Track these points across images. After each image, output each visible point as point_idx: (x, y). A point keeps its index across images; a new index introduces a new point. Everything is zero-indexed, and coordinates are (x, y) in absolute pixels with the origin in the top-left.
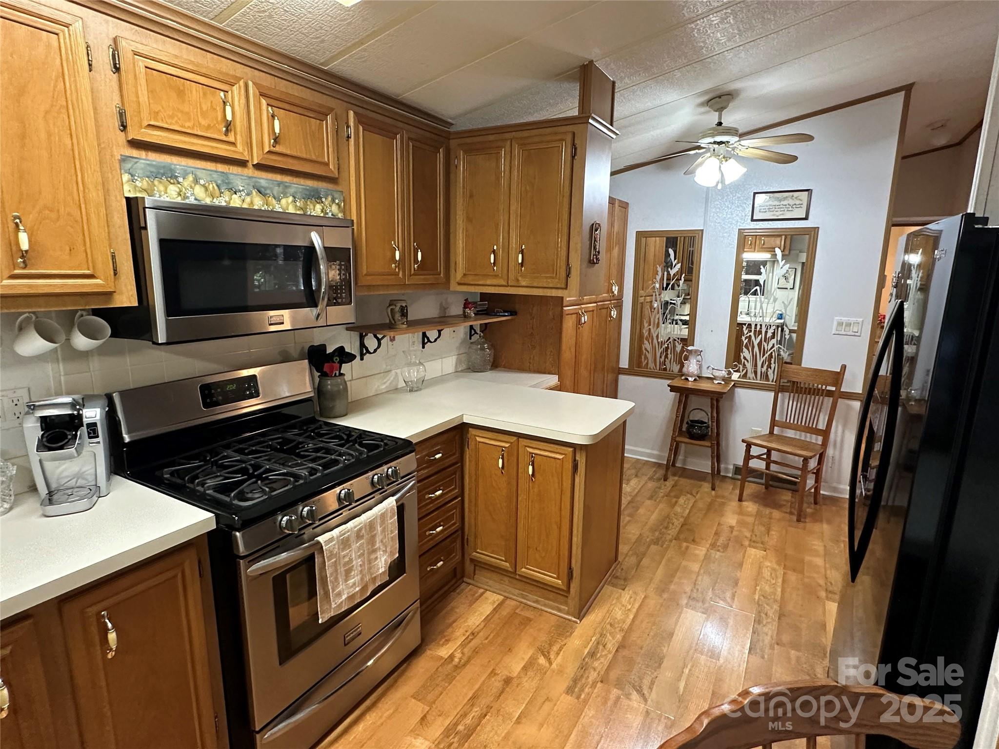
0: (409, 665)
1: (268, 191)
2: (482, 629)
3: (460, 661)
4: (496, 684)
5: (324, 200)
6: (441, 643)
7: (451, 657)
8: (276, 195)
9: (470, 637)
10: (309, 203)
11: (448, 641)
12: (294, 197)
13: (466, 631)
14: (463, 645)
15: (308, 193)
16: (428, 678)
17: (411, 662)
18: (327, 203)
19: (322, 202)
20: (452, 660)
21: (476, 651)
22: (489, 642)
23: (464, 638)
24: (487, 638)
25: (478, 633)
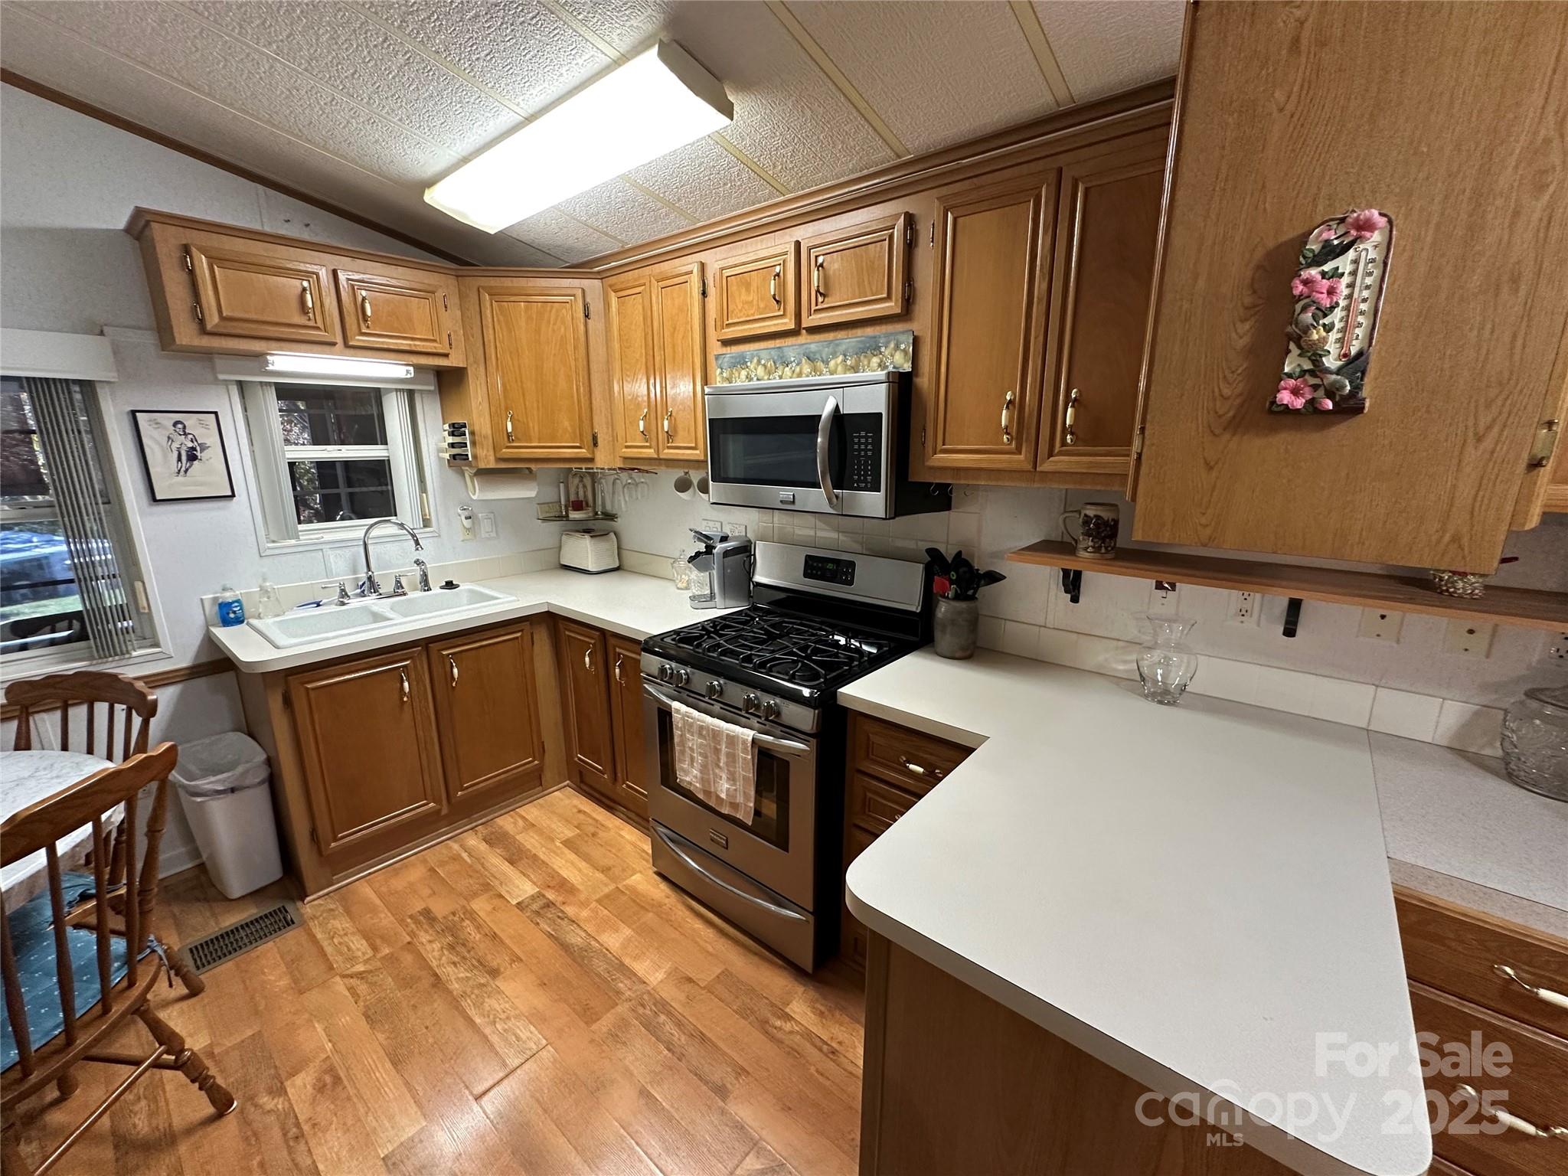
0: (780, 967)
1: (818, 356)
2: (845, 1070)
3: (776, 1028)
4: (720, 1073)
5: (883, 349)
6: (818, 1006)
7: (788, 1018)
8: (825, 359)
9: (825, 1047)
10: (862, 358)
11: (822, 1014)
12: (845, 356)
13: (840, 1043)
14: (808, 1035)
15: (862, 346)
16: (749, 985)
17: (785, 968)
18: (887, 353)
19: (881, 353)
20: (779, 1018)
21: (794, 1053)
22: (812, 1075)
23: (825, 1038)
24: (817, 1071)
25: (834, 1061)
